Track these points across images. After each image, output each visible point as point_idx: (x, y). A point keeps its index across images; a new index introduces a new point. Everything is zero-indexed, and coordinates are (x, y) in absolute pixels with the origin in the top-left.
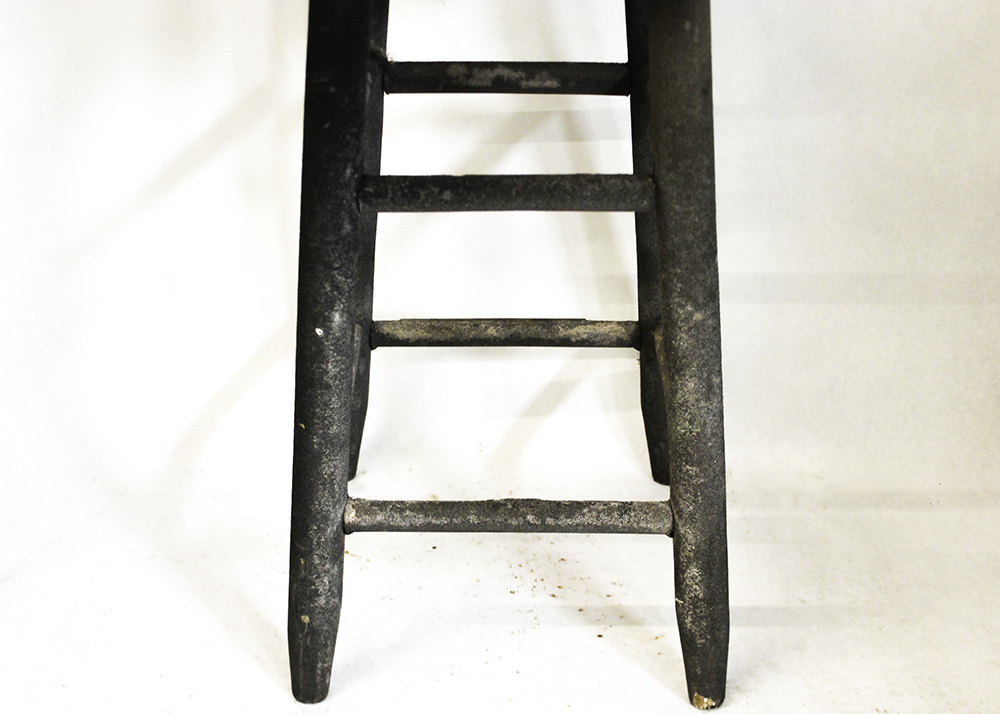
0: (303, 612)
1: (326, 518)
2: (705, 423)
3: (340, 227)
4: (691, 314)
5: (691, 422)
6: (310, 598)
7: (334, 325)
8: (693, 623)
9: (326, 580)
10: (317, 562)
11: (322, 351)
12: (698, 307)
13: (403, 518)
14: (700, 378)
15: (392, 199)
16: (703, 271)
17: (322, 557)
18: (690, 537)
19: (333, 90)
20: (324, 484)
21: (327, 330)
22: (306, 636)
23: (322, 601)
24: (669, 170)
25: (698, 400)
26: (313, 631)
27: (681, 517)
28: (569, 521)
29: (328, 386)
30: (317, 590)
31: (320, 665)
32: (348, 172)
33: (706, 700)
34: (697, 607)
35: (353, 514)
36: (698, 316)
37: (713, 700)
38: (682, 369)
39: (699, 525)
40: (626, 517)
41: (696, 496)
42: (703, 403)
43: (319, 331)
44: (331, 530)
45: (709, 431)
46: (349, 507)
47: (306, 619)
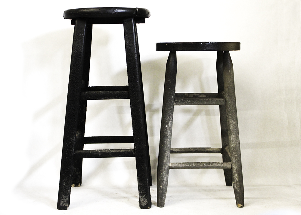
0: (161, 185)
1: (166, 164)
2: (237, 144)
3: (171, 107)
4: (233, 122)
5: (234, 144)
6: (162, 182)
7: (169, 125)
8: (236, 186)
9: (166, 178)
10: (164, 174)
11: (167, 130)
12: (234, 121)
13: (181, 165)
14: (235, 135)
15: (180, 102)
16: (234, 114)
17: (165, 173)
18: (235, 168)
19: (171, 82)
20: (166, 157)
21: (168, 126)
22: (161, 190)
23: (164, 182)
24: (228, 96)
25: (235, 139)
26: (163, 189)
27: (233, 164)
28: (212, 165)
29: (168, 137)
30: (164, 180)
31: (163, 198)
32: (173, 97)
33: (240, 205)
34: (237, 183)
35: (171, 164)
36: (234, 123)
37: (242, 205)
38: (232, 133)
39: (237, 165)
40: (223, 164)
41: (236, 159)
42: (236, 140)
43: (167, 126)
44: (167, 167)
45: (237, 145)
46: (170, 163)
47: (161, 186)
